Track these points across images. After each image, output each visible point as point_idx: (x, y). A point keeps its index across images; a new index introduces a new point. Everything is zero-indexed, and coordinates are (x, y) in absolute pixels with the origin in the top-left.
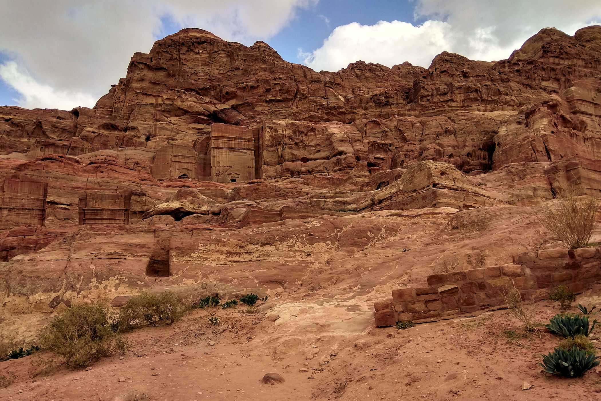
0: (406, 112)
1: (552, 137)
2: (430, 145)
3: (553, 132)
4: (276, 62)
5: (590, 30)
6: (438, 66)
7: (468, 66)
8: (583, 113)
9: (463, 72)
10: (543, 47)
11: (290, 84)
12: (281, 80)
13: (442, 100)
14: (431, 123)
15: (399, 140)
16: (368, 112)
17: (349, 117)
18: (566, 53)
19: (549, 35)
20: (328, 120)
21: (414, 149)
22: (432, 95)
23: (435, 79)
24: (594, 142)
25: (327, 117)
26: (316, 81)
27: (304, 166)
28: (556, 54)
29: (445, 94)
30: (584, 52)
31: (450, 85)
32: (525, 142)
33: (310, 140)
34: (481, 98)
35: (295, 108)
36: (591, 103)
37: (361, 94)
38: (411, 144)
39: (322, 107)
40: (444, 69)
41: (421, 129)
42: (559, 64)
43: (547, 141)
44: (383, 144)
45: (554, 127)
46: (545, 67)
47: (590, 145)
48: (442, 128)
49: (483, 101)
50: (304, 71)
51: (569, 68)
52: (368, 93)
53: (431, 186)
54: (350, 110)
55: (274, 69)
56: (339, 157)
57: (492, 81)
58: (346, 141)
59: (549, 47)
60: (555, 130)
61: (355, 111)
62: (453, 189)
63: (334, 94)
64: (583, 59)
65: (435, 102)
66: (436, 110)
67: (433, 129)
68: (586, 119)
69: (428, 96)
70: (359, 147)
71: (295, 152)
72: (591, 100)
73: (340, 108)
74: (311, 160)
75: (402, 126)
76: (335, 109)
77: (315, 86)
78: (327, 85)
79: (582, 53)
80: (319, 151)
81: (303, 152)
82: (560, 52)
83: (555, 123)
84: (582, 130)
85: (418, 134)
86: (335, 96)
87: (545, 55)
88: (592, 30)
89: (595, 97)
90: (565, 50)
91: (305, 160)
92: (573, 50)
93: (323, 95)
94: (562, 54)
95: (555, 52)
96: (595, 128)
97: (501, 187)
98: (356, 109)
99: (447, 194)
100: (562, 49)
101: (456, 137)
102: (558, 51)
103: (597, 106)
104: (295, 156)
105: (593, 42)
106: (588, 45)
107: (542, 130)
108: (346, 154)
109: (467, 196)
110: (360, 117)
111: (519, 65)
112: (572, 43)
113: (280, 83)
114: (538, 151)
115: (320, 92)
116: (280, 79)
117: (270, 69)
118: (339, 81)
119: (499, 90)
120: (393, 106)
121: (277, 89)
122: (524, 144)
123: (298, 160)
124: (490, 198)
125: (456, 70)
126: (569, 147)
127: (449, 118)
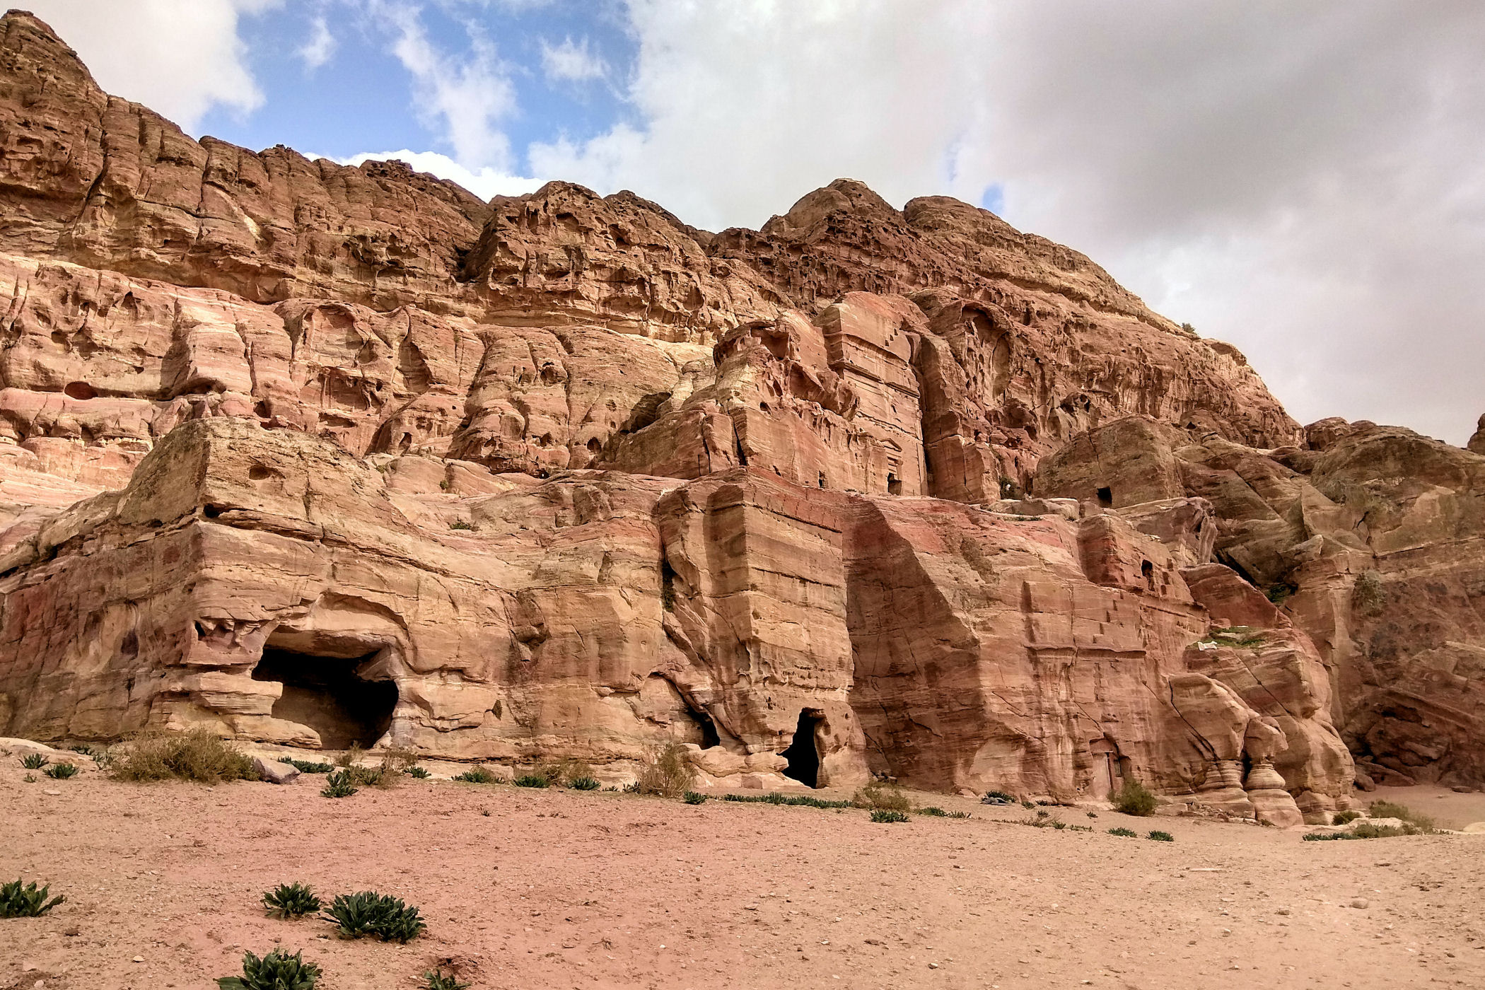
0: (450, 303)
1: (758, 418)
2: (495, 401)
3: (764, 406)
4: (51, 78)
5: (934, 205)
6: (552, 199)
7: (633, 218)
8: (858, 372)
9: (615, 227)
10: (830, 218)
11: (81, 149)
12: (50, 134)
13: (549, 287)
14: (508, 343)
15: (410, 375)
16: (333, 280)
17: (269, 284)
18: (877, 242)
19: (849, 195)
20: (197, 283)
21: (447, 406)
22: (526, 270)
23: (541, 229)
24: (871, 449)
25: (193, 273)
26: (172, 159)
27: (73, 410)
28: (856, 240)
29: (561, 273)
30: (914, 248)
31: (575, 253)
32: (689, 422)
33: (115, 330)
34: (652, 301)
35: (88, 226)
36: (879, 350)
37: (316, 225)
38: (442, 390)
39: (178, 239)
40: (567, 210)
41: (481, 356)
42: (858, 264)
43: (745, 426)
44: (356, 380)
45: (772, 394)
46: (828, 264)
47: (859, 453)
48: (535, 361)
49: (656, 311)
50: (143, 125)
51: (877, 276)
52: (341, 228)
53: (200, 511)
54: (272, 265)
55: (37, 97)
56: (197, 397)
57: (686, 265)
58: (232, 350)
59: (842, 222)
60: (771, 400)
61: (288, 269)
62: (287, 532)
63: (228, 207)
64: (910, 264)
65: (530, 291)
66: (532, 313)
67: (511, 360)
68: (861, 388)
69: (515, 270)
70: (273, 376)
71: (48, 362)
72: (880, 344)
73: (238, 251)
74: (105, 393)
75: (423, 337)
76: (225, 253)
77: (168, 172)
78: (211, 178)
79: (911, 248)
80: (139, 370)
81: (79, 362)
82: (865, 236)
83: (776, 385)
84: (846, 414)
85: (468, 368)
86: (232, 214)
87: (832, 238)
88: (938, 205)
89: (892, 339)
90: (875, 235)
91: (82, 391)
92: (891, 238)
93: (192, 204)
94: (868, 244)
95: (855, 235)
96: (885, 415)
97: (513, 541)
98: (293, 266)
99: (248, 550)
100: (869, 231)
101: (568, 391)
102: (860, 233)
103: (893, 361)
104: (45, 372)
105: (939, 232)
106: (925, 235)
107: (737, 394)
108: (222, 389)
109: (345, 563)
110: (305, 289)
111: (771, 248)
112: (892, 224)
113: (44, 140)
114: (715, 449)
115: (181, 194)
116: (50, 128)
117: (23, 94)
118: (254, 172)
119: (697, 289)
120: (411, 279)
121: (30, 157)
122: (686, 427)
123: (55, 388)
124: (445, 573)
125: (598, 219)
126: (801, 451)
127: (561, 338)
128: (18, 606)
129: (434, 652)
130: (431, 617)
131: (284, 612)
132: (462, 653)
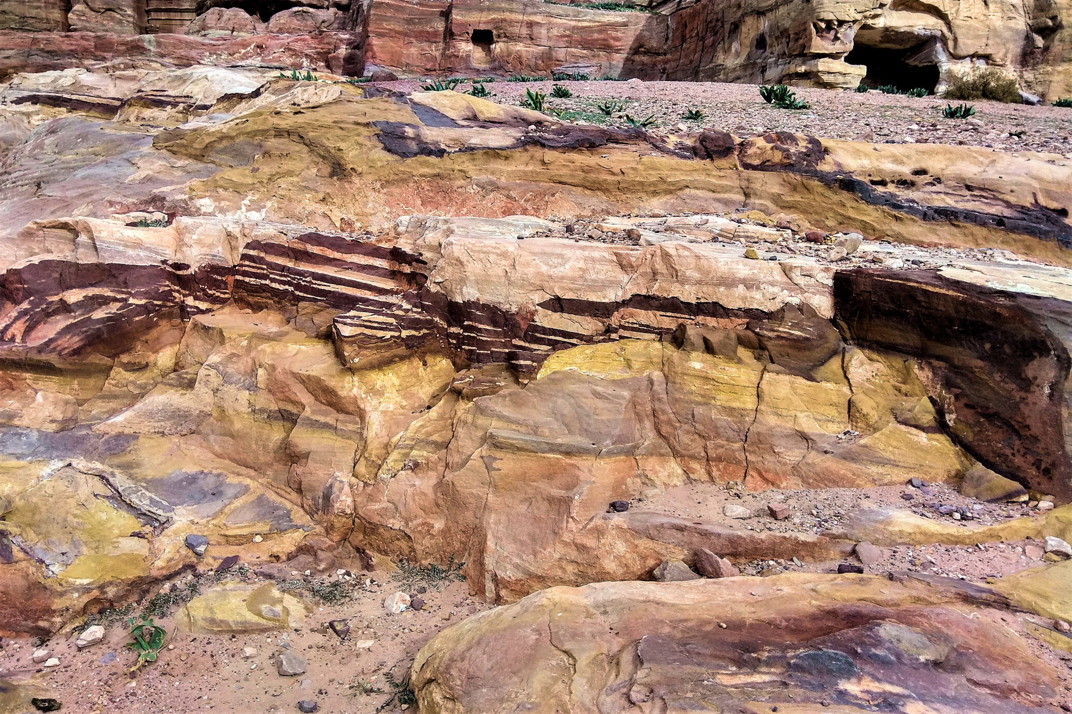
128: (678, 23)
129: (969, 42)
130: (968, 14)
131: (868, 14)
132: (990, 42)
